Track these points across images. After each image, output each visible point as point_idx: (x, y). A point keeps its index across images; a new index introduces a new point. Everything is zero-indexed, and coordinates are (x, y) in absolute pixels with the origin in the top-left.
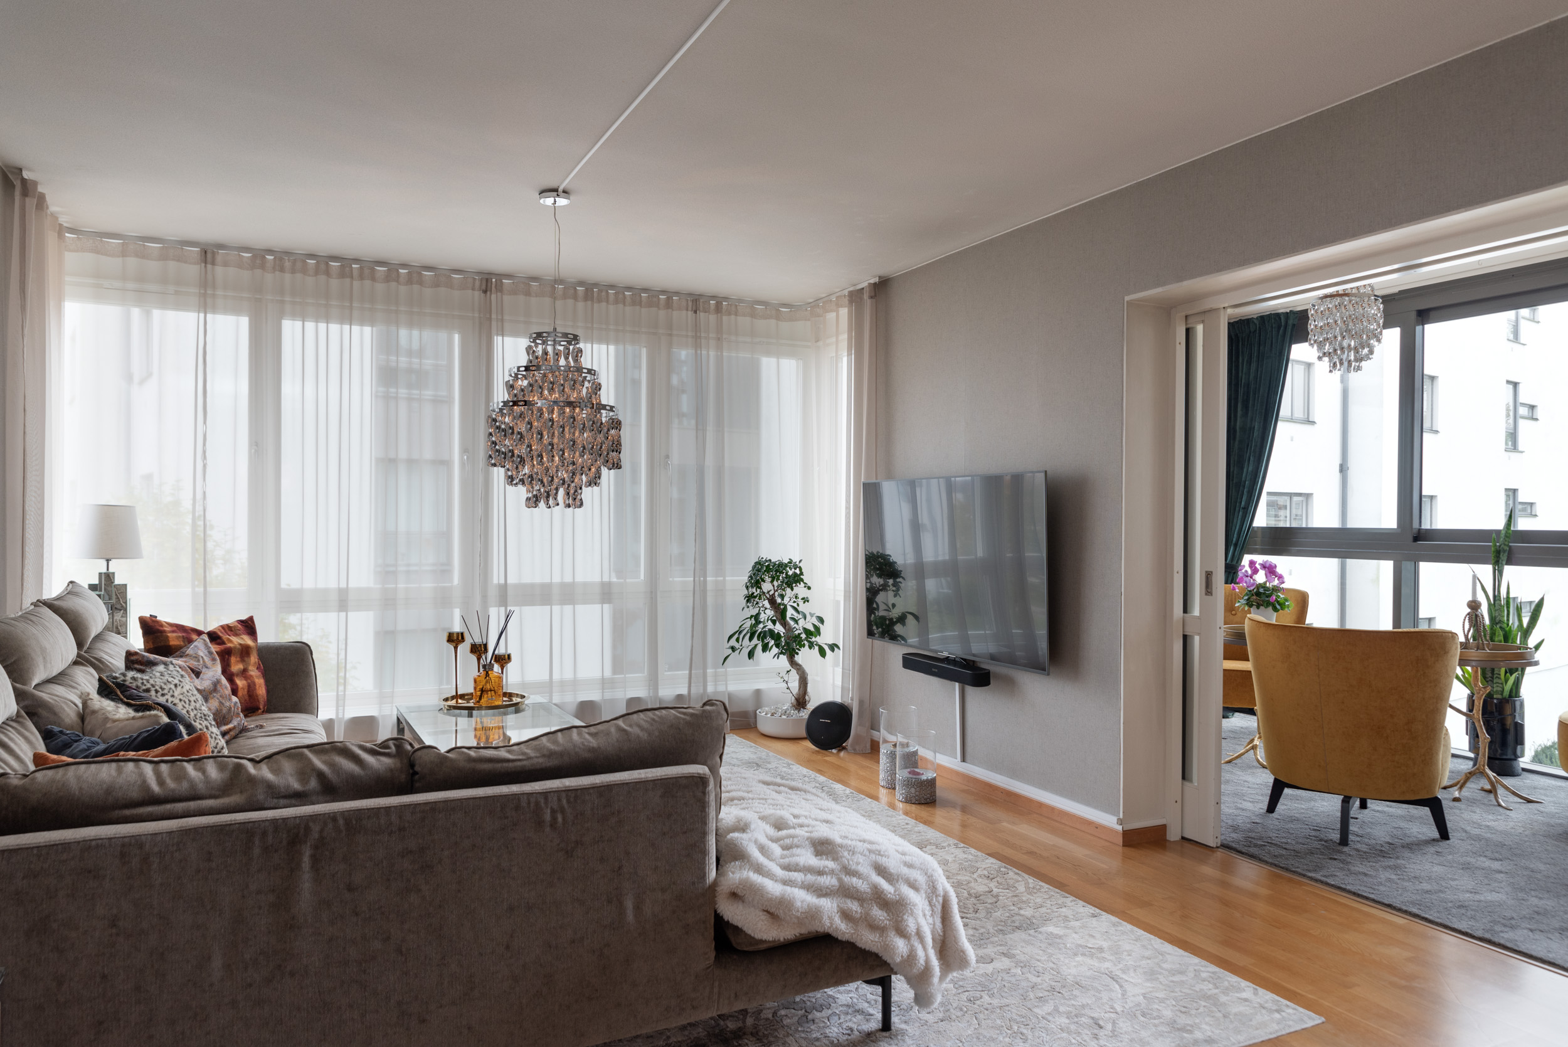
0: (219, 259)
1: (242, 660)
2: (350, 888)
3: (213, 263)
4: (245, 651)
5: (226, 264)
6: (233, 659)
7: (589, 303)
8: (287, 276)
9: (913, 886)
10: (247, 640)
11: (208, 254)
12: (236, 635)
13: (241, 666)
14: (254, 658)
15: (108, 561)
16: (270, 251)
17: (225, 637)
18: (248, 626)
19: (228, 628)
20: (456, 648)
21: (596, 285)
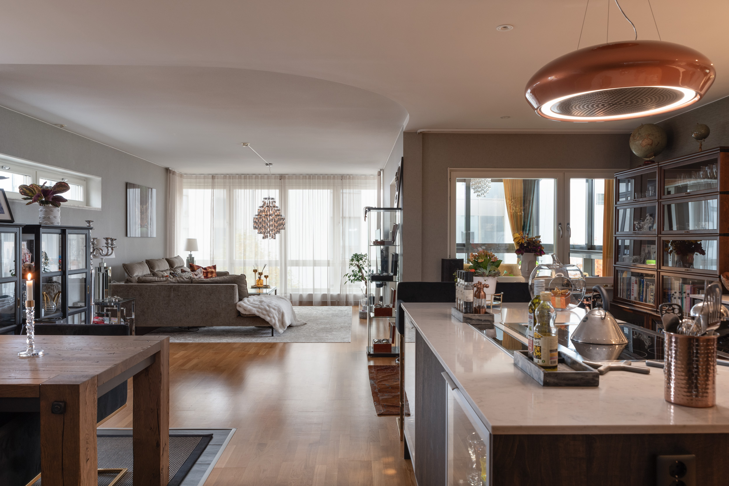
0: (216, 177)
1: (211, 274)
2: (178, 295)
3: (215, 179)
4: (212, 272)
5: (218, 179)
6: (209, 274)
7: (310, 180)
8: (232, 180)
9: (274, 309)
10: (213, 270)
11: (213, 177)
12: (211, 269)
13: (211, 276)
14: (214, 274)
15: (191, 252)
16: (228, 174)
17: (208, 269)
18: (214, 267)
19: (209, 267)
20: (255, 273)
21: (311, 175)
